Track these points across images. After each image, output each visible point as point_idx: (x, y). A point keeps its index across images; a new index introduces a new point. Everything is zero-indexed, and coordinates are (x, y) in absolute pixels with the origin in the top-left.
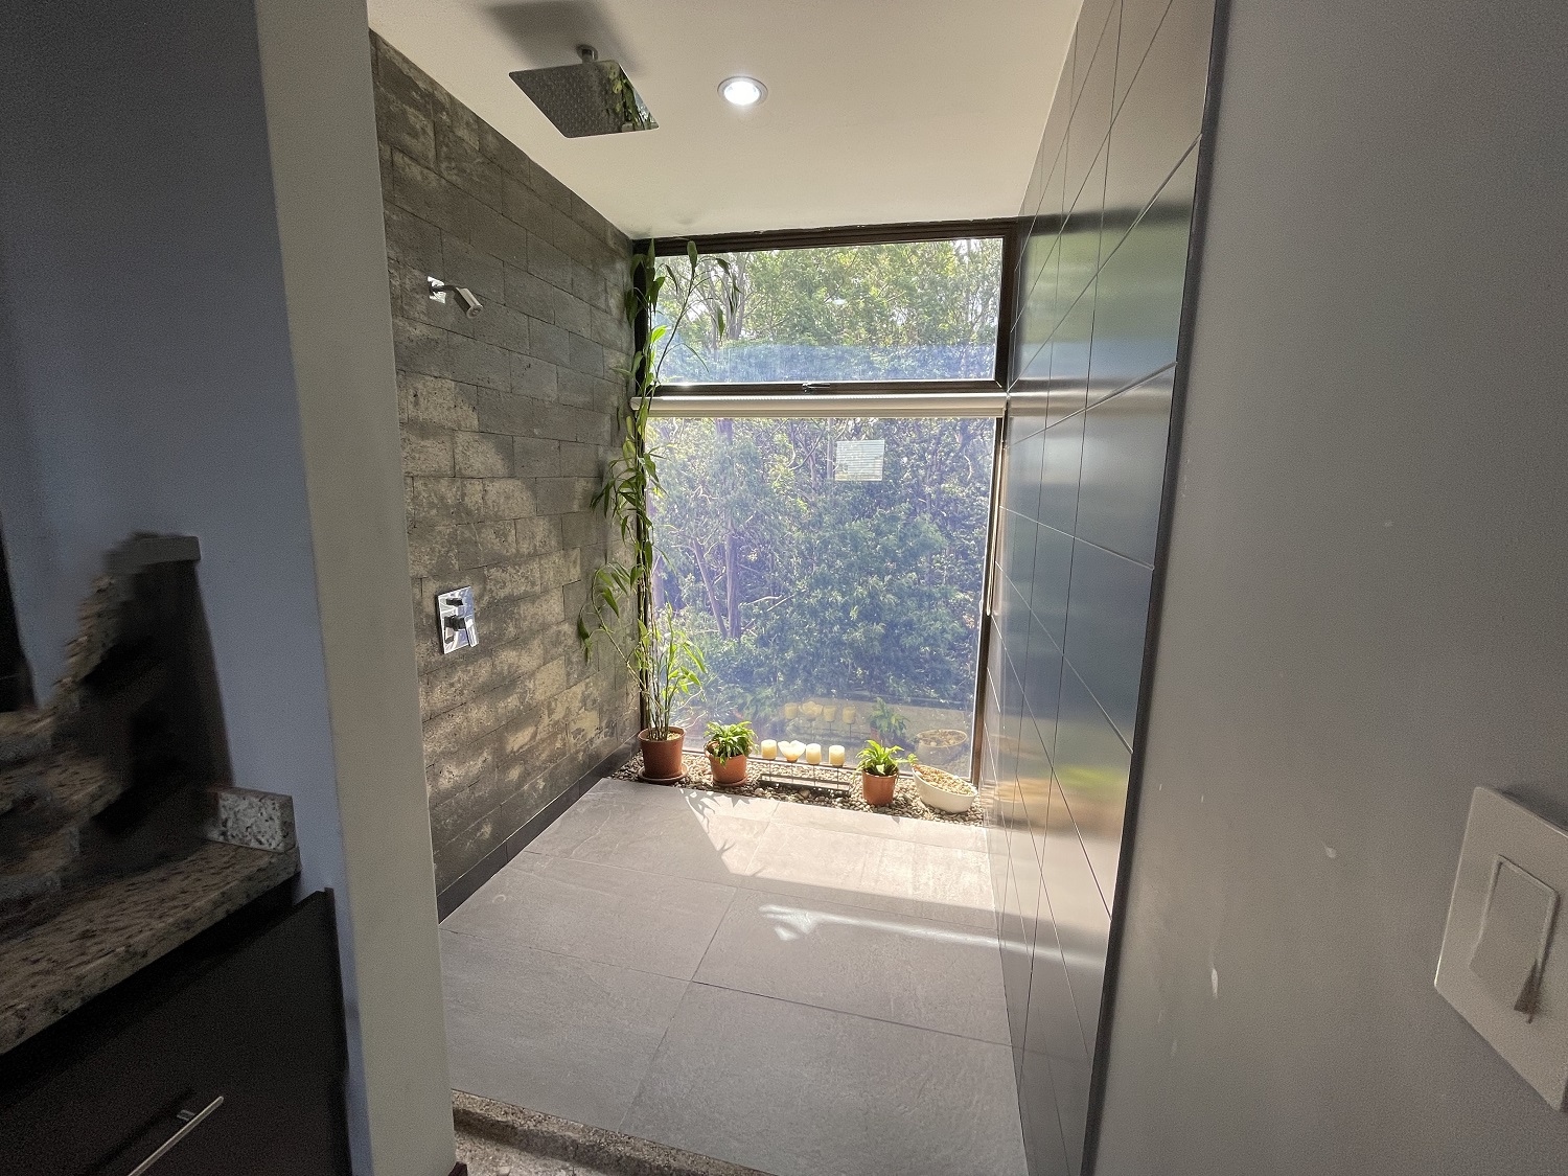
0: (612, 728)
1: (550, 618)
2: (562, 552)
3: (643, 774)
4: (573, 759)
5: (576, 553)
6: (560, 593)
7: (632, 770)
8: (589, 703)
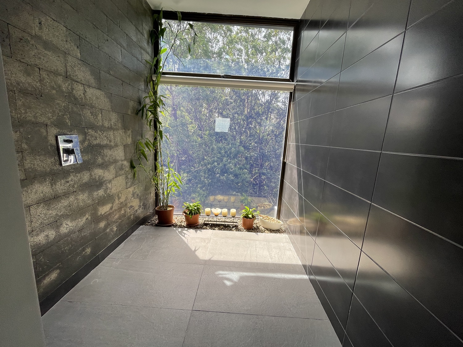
0: (145, 206)
1: (118, 158)
2: (124, 130)
3: (158, 223)
4: (129, 218)
5: (129, 132)
6: (123, 148)
7: (153, 222)
8: (136, 196)
